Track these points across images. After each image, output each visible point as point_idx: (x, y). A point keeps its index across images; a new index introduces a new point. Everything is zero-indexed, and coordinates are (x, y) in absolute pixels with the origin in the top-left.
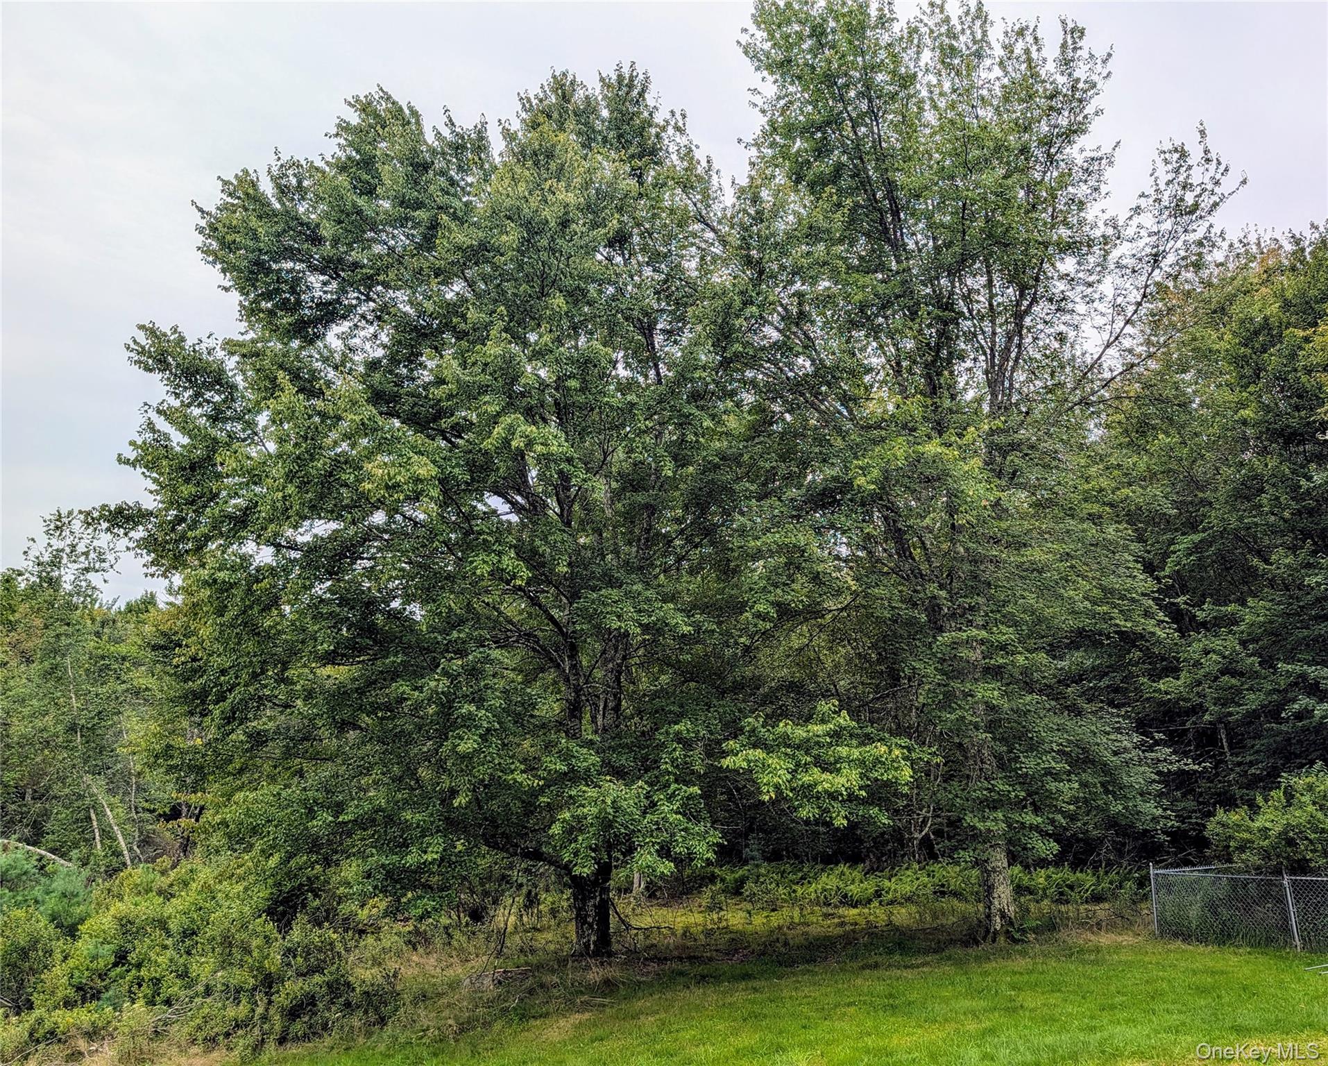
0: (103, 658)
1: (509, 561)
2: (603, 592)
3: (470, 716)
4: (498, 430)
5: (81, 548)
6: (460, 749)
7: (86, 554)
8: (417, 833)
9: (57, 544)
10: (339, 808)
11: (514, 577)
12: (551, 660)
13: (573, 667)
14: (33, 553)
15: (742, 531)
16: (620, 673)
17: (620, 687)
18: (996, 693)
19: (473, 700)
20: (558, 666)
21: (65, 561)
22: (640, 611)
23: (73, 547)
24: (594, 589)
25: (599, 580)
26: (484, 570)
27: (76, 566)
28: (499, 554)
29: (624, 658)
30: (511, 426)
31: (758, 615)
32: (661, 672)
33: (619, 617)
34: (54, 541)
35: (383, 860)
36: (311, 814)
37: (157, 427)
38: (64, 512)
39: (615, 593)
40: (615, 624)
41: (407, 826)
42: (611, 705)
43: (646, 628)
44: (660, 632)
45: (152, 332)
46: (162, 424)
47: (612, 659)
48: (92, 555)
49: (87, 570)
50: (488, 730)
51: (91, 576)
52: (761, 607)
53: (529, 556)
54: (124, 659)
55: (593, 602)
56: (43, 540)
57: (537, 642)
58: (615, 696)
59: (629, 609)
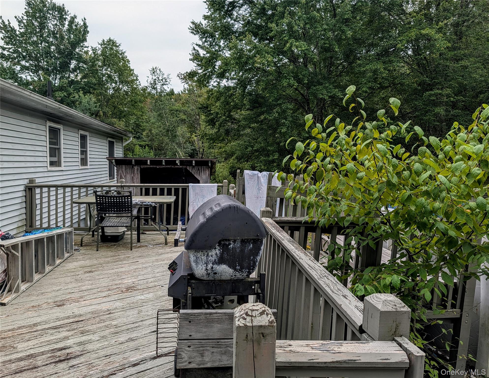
0: (172, 110)
1: (292, 81)
2: (317, 87)
3: (284, 123)
4: (288, 45)
5: (160, 78)
6: (282, 131)
7: (162, 80)
8: (272, 152)
9: (154, 78)
10: (252, 147)
11: (293, 86)
12: (302, 106)
13: (308, 108)
14: (149, 81)
15: (360, 65)
16: (322, 109)
17: (322, 114)
18: (442, 110)
19: (284, 119)
20: (304, 108)
21: (157, 82)
22: (328, 92)
23: (158, 78)
24: (315, 86)
25: (316, 83)
26: (285, 84)
27: (160, 84)
28: (289, 79)
29: (323, 105)
30: (291, 43)
31: (363, 91)
32: (335, 108)
33: (322, 95)
34: (153, 77)
35: (264, 159)
36: (246, 148)
37: (196, 49)
38: (154, 68)
39: (321, 87)
40: (321, 96)
41: (269, 151)
42: (319, 119)
43: (330, 97)
44: (334, 97)
45: (193, 23)
46: (197, 48)
47: (320, 105)
48: (164, 80)
49: (163, 84)
50: (288, 126)
51: (164, 86)
52: (364, 89)
53: (296, 77)
54: (177, 111)
55: (315, 90)
56: (151, 77)
57: (298, 102)
58: (321, 116)
59: (325, 92)
